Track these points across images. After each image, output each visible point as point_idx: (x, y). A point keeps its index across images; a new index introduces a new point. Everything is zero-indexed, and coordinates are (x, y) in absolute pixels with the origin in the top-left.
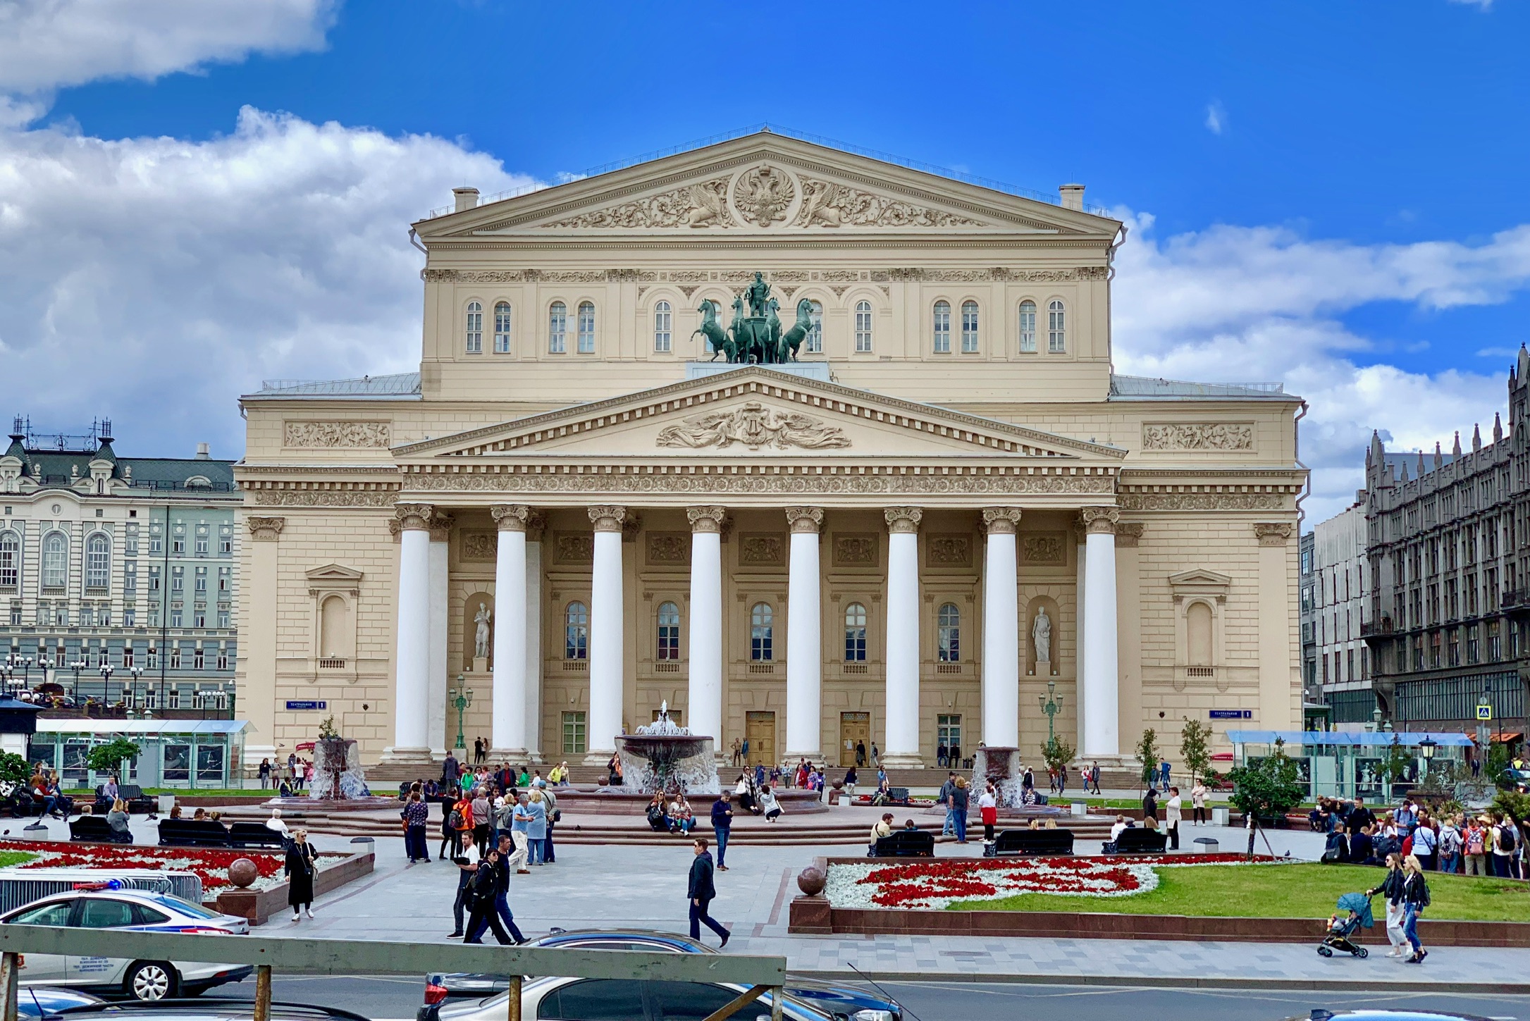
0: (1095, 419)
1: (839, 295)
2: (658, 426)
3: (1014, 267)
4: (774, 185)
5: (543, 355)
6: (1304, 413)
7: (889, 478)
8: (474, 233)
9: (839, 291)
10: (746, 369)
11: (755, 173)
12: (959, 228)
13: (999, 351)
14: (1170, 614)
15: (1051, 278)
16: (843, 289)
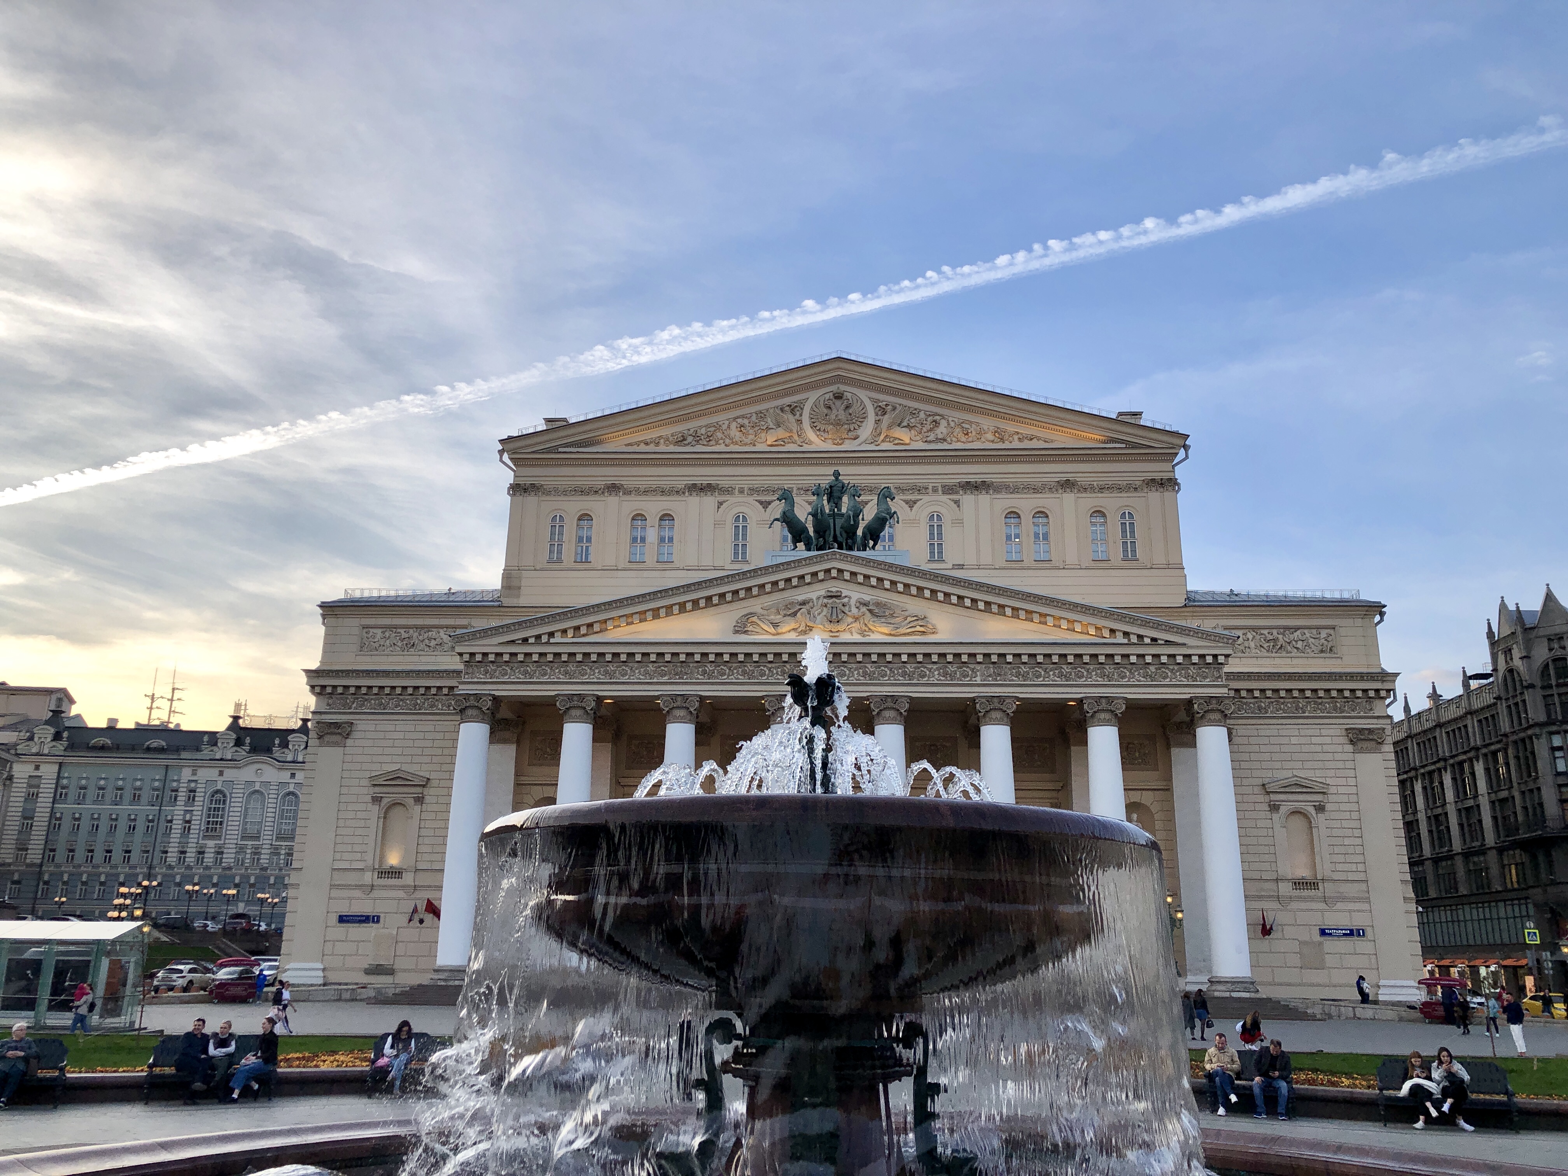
1: (911, 507)
2: (735, 611)
3: (1083, 479)
4: (847, 407)
5: (622, 564)
6: (1382, 620)
7: (978, 667)
8: (560, 450)
9: (911, 504)
10: (828, 556)
11: (829, 395)
12: (1027, 444)
13: (1071, 558)
14: (1268, 823)
15: (1120, 489)
16: (915, 502)
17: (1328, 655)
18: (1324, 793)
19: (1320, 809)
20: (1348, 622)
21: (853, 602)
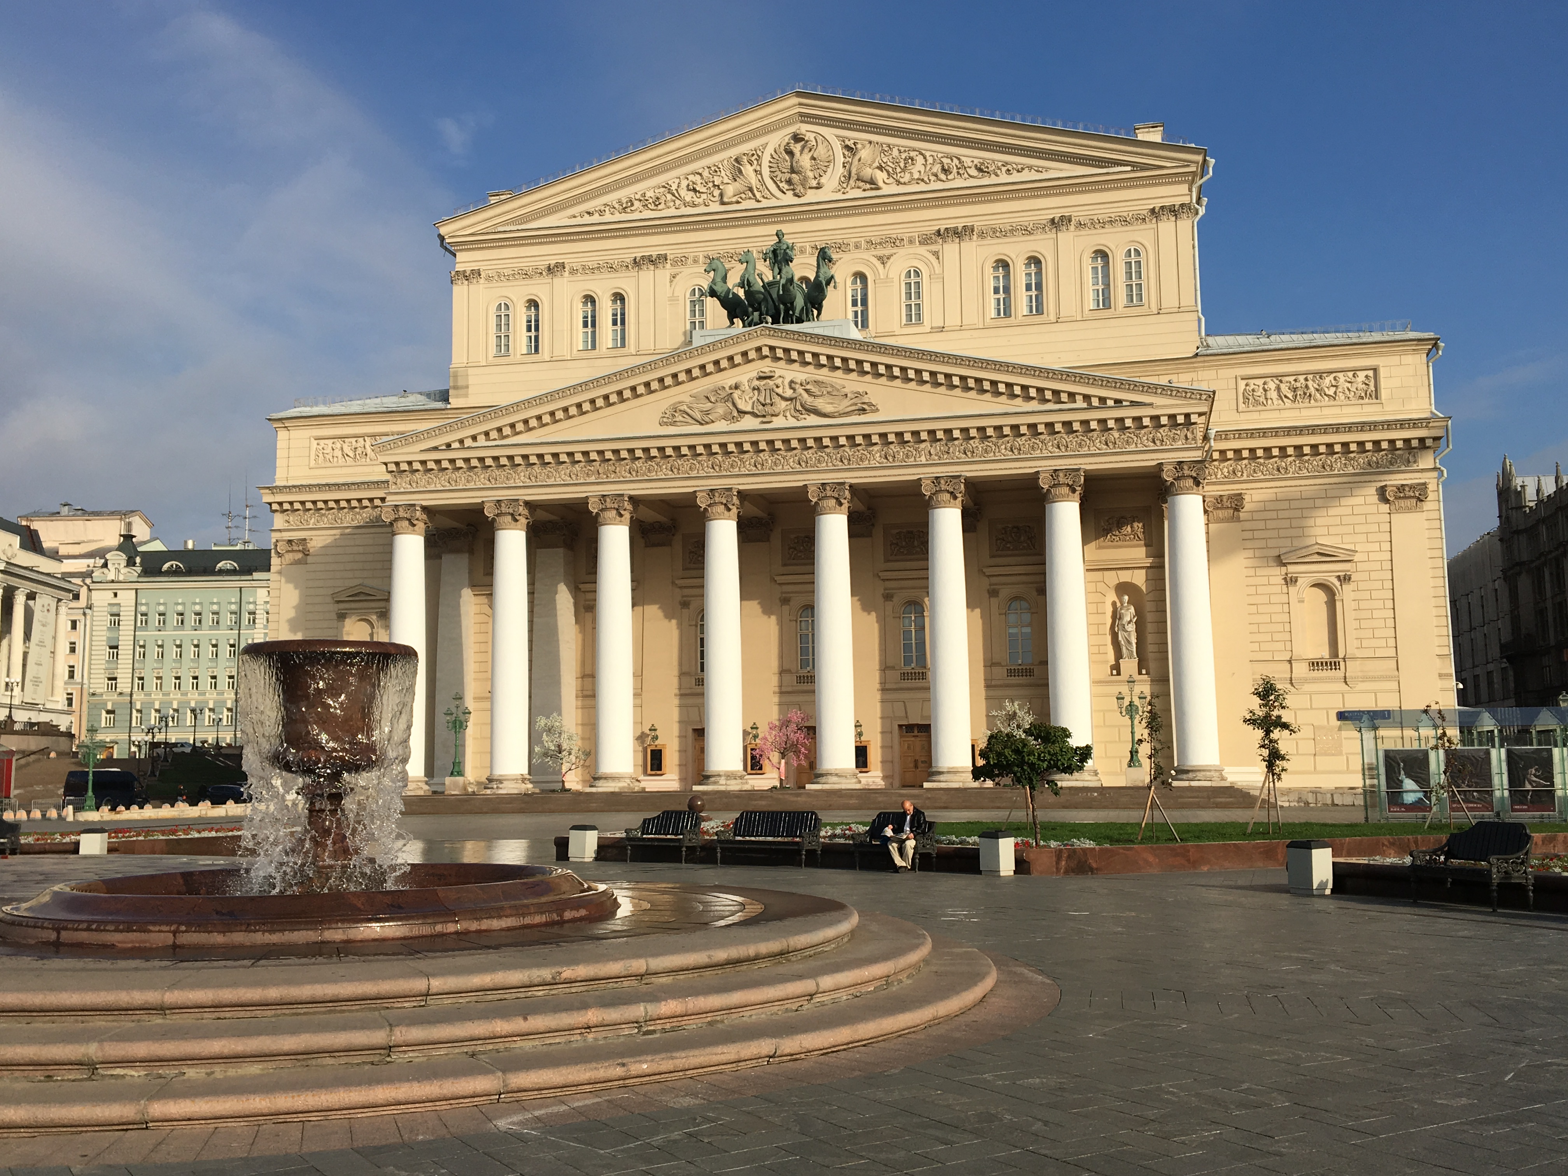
0: (1182, 377)
2: (662, 403)
3: (1080, 214)
5: (573, 353)
7: (923, 445)
8: (499, 229)
9: (883, 260)
10: (759, 331)
12: (1016, 177)
14: (1285, 599)
15: (1125, 221)
17: (1366, 401)
18: (1349, 561)
19: (1345, 579)
20: (1394, 360)
21: (786, 383)
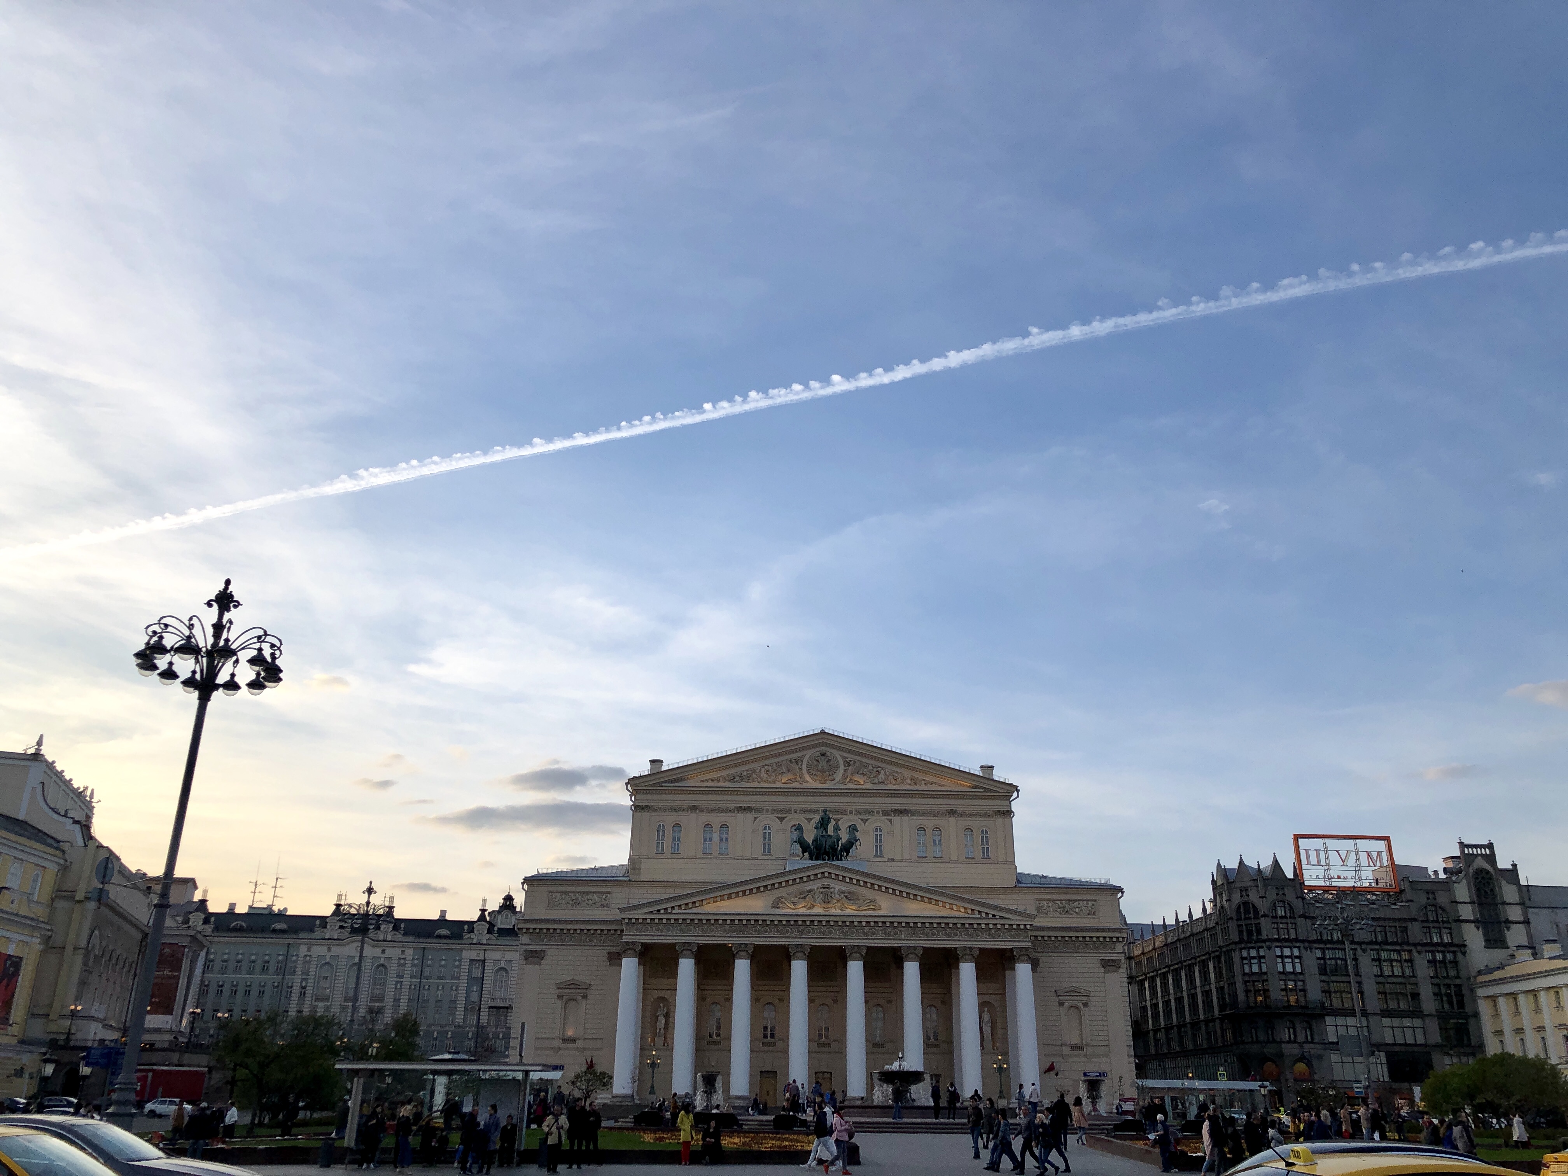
0: (1009, 896)
1: (865, 823)
2: (773, 895)
3: (960, 809)
4: (828, 761)
5: (700, 855)
6: (1122, 896)
7: (903, 929)
8: (663, 784)
9: (865, 821)
10: (822, 864)
11: (818, 754)
12: (930, 787)
13: (954, 857)
14: (1057, 1013)
15: (981, 816)
16: (867, 820)
17: (1093, 917)
18: (1087, 996)
19: (1086, 1005)
20: (1104, 897)
21: (837, 891)
